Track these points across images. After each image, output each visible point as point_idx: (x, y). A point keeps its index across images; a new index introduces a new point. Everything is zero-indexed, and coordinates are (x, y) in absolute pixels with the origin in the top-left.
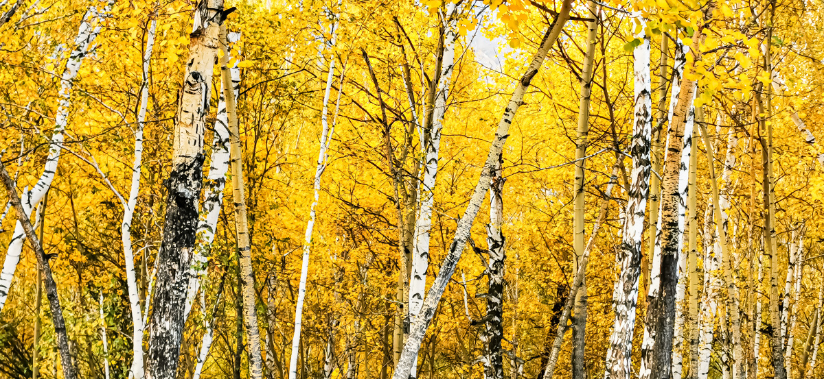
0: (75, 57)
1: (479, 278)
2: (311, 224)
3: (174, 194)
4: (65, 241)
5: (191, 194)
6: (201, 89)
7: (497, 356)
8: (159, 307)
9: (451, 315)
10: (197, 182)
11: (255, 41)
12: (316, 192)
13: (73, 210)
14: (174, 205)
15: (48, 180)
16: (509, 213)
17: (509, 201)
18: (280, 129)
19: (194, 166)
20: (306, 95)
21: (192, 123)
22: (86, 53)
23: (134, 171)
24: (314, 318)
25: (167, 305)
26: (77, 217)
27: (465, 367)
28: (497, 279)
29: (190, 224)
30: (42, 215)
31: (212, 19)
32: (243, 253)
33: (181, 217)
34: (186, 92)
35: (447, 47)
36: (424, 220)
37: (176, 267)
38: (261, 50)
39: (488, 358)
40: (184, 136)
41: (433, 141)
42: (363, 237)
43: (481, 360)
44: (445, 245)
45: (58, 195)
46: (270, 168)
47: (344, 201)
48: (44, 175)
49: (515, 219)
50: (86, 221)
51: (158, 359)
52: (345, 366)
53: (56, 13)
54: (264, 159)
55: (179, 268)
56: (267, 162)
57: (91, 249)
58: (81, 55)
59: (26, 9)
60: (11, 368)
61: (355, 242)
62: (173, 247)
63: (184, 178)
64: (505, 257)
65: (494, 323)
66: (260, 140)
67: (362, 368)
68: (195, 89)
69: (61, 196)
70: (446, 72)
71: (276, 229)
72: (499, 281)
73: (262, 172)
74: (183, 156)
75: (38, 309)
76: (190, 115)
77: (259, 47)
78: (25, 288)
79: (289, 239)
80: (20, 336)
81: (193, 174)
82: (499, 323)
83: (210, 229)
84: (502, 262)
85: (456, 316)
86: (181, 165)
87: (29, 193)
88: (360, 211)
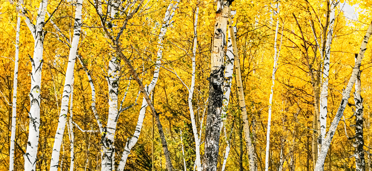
0: (164, 27)
1: (351, 118)
2: (271, 95)
3: (212, 84)
4: (163, 108)
5: (219, 83)
6: (222, 36)
7: (362, 153)
8: (208, 134)
9: (338, 135)
10: (222, 78)
11: (242, 14)
12: (273, 81)
13: (166, 94)
14: (213, 89)
15: (156, 81)
16: (363, 87)
17: (363, 81)
18: (254, 54)
19: (220, 71)
20: (266, 37)
21: (218, 52)
22: (169, 25)
23: (192, 75)
24: (274, 138)
25: (212, 133)
26: (167, 97)
27: (346, 159)
28: (360, 118)
29: (220, 97)
30: (153, 97)
31: (225, 5)
32: (243, 109)
33: (216, 94)
34: (215, 38)
35: (332, 10)
36: (324, 91)
37: (214, 116)
38: (244, 18)
39: (357, 154)
40: (215, 58)
41: (327, 54)
42: (295, 100)
43: (354, 156)
44: (334, 103)
45: (159, 88)
46: (251, 71)
47: (285, 84)
48: (153, 79)
49: (366, 89)
50: (171, 99)
51: (209, 158)
52: (289, 160)
53: (154, 8)
54: (248, 67)
55: (216, 117)
56: (249, 69)
57: (174, 111)
58: (166, 26)
59: (142, 8)
60: (143, 164)
61: (291, 103)
62: (213, 107)
63: (216, 77)
64: (363, 107)
65: (359, 138)
66: (245, 59)
67: (297, 161)
68: (219, 36)
69: (160, 88)
70: (332, 22)
71: (255, 99)
72: (361, 119)
73: (247, 74)
74: (215, 67)
75: (153, 138)
76: (217, 48)
77: (244, 17)
78: (147, 129)
79: (261, 103)
80: (146, 150)
81: (220, 75)
82: (362, 138)
83: (227, 99)
84: (362, 110)
85: (340, 135)
86: (215, 71)
87: (148, 87)
88: (293, 89)
